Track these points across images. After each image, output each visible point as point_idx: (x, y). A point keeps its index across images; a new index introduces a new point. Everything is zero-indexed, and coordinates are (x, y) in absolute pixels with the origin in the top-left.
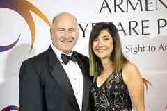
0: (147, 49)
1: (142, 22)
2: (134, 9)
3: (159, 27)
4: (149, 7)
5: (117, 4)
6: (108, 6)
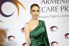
1: (56, 7)
4: (58, 2)
5: (47, 1)
6: (44, 2)
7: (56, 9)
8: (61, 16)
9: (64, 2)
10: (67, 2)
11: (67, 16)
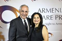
0: (52, 24)
2: (48, 12)
3: (56, 18)
4: (53, 11)
5: (43, 10)
6: (40, 11)
7: (51, 17)
11: (61, 24)
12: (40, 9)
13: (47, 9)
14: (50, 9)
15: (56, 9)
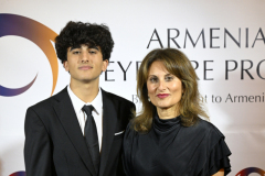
1: (205, 62)
2: (194, 45)
3: (227, 70)
4: (215, 42)
5: (171, 36)
6: (159, 40)
7: (205, 70)
8: (224, 100)
9: (239, 45)
10: (250, 44)
11: (249, 99)
12: (155, 31)
13: (187, 32)
14: (203, 32)
15: (226, 31)
